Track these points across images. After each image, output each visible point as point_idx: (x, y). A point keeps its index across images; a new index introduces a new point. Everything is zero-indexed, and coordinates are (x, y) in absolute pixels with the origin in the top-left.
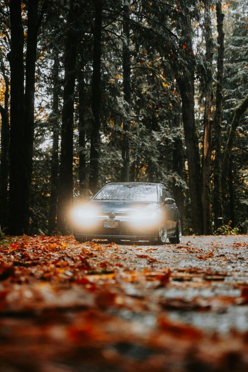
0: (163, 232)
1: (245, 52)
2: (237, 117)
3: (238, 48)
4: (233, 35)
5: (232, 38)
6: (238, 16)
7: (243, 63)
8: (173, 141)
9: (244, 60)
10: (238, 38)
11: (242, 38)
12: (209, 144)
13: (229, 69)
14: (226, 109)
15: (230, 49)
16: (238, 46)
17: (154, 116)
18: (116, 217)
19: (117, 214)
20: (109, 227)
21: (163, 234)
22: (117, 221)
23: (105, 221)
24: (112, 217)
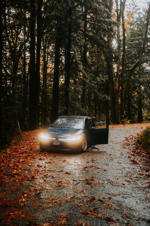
0: (85, 145)
1: (135, 45)
2: (131, 73)
3: (132, 43)
4: (131, 37)
5: (130, 38)
6: (132, 29)
7: (134, 49)
8: (105, 81)
9: (135, 47)
10: (132, 38)
11: (134, 38)
12: (119, 85)
13: (128, 51)
14: (127, 68)
15: (129, 43)
16: (132, 42)
17: (97, 71)
18: (59, 139)
19: (60, 138)
20: (55, 144)
21: (85, 146)
22: (59, 141)
23: (54, 141)
24: (57, 139)
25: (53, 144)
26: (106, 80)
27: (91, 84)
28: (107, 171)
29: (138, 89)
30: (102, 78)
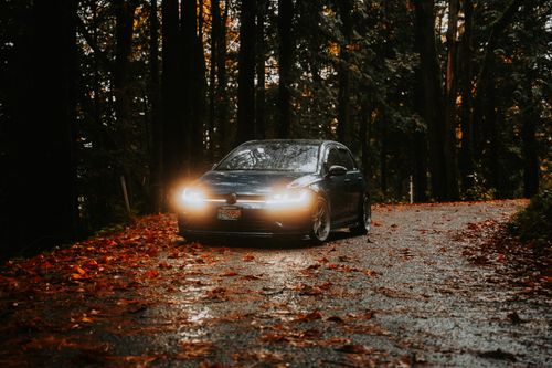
8: (412, 72)
14: (482, 25)
18: (239, 202)
19: (239, 197)
20: (226, 218)
21: (323, 227)
22: (238, 208)
23: (221, 208)
24: (232, 201)
25: (220, 217)
26: (414, 68)
27: (364, 77)
28: (381, 274)
29: (520, 90)
30: (403, 63)
